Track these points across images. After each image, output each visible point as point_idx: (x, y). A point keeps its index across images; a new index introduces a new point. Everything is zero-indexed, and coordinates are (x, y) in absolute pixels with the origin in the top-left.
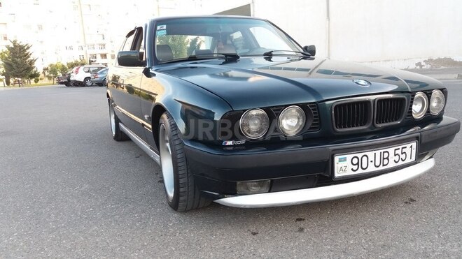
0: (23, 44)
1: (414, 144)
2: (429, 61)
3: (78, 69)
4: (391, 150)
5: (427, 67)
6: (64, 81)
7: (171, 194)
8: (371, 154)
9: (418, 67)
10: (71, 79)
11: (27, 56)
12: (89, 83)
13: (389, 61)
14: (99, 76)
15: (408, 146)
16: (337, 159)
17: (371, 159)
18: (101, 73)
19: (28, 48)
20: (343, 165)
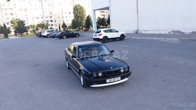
0: (22, 20)
1: (120, 77)
2: (173, 31)
3: (44, 31)
4: (116, 78)
5: (172, 33)
6: (39, 35)
7: (83, 84)
8: (112, 79)
9: (169, 33)
10: (42, 35)
11: (24, 25)
12: (48, 36)
13: (159, 30)
14: (53, 34)
15: (119, 77)
16: (107, 80)
17: (112, 80)
18: (53, 33)
19: (24, 22)
20: (108, 81)
